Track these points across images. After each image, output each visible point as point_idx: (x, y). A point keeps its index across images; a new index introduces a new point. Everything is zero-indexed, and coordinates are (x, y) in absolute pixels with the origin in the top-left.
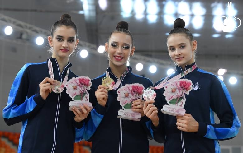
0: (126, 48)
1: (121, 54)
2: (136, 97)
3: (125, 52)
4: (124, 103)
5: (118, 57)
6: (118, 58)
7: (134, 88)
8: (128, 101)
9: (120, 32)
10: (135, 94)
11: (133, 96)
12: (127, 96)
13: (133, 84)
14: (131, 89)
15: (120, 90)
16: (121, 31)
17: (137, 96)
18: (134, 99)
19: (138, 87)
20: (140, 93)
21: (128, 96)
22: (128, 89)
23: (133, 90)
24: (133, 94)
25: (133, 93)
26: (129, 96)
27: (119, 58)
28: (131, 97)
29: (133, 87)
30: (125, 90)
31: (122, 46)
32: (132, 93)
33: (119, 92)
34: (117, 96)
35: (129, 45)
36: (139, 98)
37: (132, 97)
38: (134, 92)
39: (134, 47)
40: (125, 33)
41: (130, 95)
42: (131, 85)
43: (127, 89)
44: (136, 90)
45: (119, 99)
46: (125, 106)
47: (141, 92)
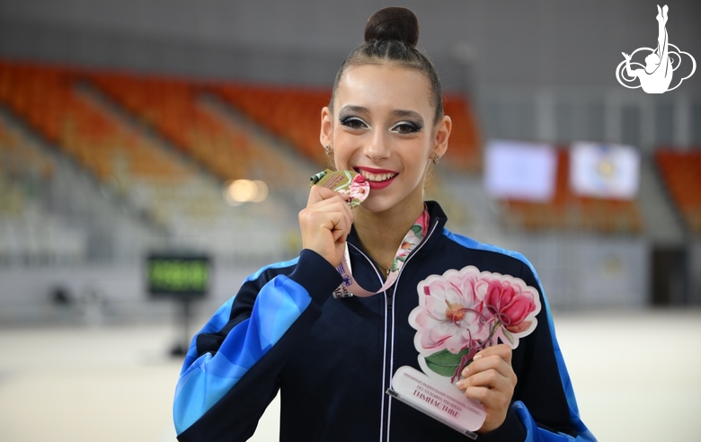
0: (404, 128)
1: (385, 158)
2: (492, 334)
3: (405, 146)
4: (434, 345)
5: (375, 172)
6: (371, 177)
7: (497, 291)
8: (454, 340)
9: (375, 58)
10: (494, 319)
11: (481, 325)
12: (453, 318)
13: (496, 277)
14: (483, 291)
15: (434, 283)
16: (380, 54)
17: (499, 332)
18: (483, 339)
19: (513, 293)
20: (512, 325)
21: (462, 318)
22: (469, 288)
23: (490, 300)
24: (482, 320)
25: (486, 312)
26: (462, 322)
27: (379, 178)
28: (472, 327)
29: (495, 289)
30: (456, 288)
31: (387, 125)
32: (479, 312)
33: (427, 291)
34: (415, 303)
35: (417, 115)
36: (500, 342)
37: (474, 328)
38: (492, 311)
39: (447, 118)
40: (397, 62)
41: (471, 317)
42: (487, 275)
43: (466, 290)
44: (504, 303)
45: (417, 320)
46: (432, 356)
47: (519, 318)
